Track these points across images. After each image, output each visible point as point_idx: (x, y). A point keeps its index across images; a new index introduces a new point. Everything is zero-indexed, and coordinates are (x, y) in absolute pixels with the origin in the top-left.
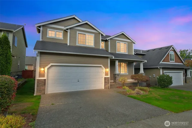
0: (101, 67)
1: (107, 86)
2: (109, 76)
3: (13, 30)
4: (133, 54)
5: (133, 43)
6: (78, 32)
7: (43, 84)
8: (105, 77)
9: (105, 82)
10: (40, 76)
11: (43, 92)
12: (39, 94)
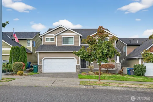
0: (74, 58)
2: (80, 64)
3: (31, 38)
4: (115, 47)
6: (62, 37)
7: (41, 67)
8: (76, 65)
9: (77, 68)
10: (39, 64)
11: (41, 72)
12: (40, 72)
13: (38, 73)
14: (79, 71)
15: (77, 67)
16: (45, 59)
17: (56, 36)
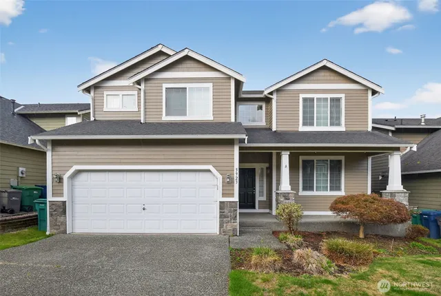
0: (209, 171)
1: (229, 227)
2: (236, 198)
3: (77, 111)
4: (370, 129)
5: (370, 93)
6: (165, 86)
7: (61, 208)
8: (220, 202)
9: (222, 216)
10: (54, 195)
11: (62, 229)
12: (55, 231)
13: (48, 233)
14: (234, 230)
15: (221, 208)
16: (79, 172)
17: (139, 83)
